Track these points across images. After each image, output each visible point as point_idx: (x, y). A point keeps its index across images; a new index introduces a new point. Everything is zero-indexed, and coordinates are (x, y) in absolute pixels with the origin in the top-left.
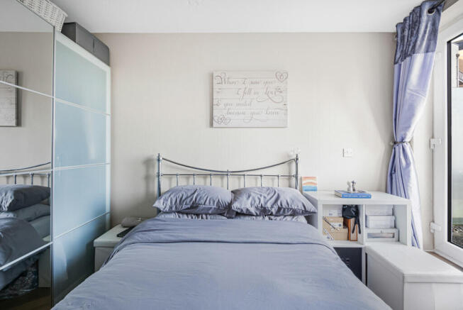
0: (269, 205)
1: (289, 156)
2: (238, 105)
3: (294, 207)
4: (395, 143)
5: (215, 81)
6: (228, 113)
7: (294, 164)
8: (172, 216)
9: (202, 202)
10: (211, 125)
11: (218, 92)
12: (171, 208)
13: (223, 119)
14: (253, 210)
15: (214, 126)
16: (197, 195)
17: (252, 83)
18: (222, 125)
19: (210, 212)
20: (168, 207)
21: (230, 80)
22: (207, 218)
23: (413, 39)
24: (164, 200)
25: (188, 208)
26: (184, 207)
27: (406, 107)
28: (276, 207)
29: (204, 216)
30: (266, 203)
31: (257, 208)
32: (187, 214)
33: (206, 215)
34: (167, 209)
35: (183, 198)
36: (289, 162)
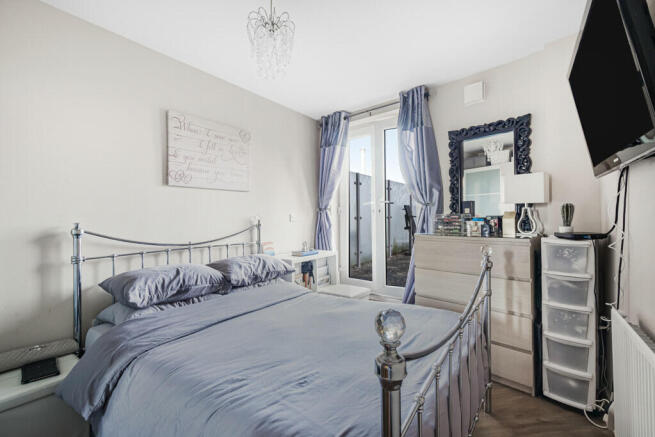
0: (259, 272)
1: (251, 222)
2: (200, 160)
3: (279, 269)
4: (320, 209)
5: (172, 124)
6: (188, 169)
7: (256, 230)
8: (151, 311)
9: (193, 282)
10: (166, 182)
11: (175, 139)
12: (151, 299)
13: (182, 176)
14: (247, 280)
15: (170, 183)
16: (184, 275)
17: (217, 137)
18: (181, 183)
19: (203, 293)
20: (146, 299)
21: (192, 127)
22: (199, 301)
23: (335, 134)
24: (140, 291)
25: (173, 295)
26: (169, 294)
27: (329, 183)
28: (265, 273)
29: (196, 299)
30: (257, 270)
31: (249, 277)
32: (172, 303)
33: (197, 297)
34: (145, 303)
35: (167, 283)
36: (251, 229)
